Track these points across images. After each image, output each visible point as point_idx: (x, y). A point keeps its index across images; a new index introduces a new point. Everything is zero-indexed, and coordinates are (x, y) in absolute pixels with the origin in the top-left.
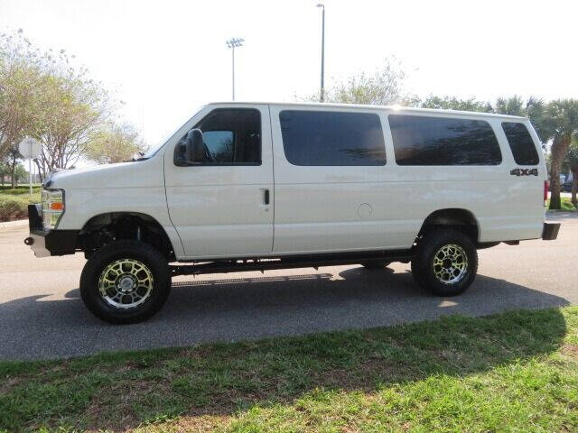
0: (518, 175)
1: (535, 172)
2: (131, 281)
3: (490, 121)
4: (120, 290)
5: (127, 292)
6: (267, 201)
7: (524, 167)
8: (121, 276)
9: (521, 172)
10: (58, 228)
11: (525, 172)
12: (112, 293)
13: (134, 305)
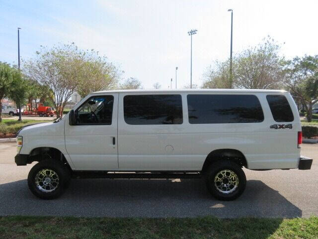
0: (277, 128)
1: (290, 127)
2: (50, 180)
3: (257, 95)
4: (45, 183)
5: (48, 184)
6: (114, 143)
7: (281, 123)
8: (45, 177)
9: (279, 127)
10: (21, 153)
11: (281, 127)
12: (41, 184)
13: (51, 191)
